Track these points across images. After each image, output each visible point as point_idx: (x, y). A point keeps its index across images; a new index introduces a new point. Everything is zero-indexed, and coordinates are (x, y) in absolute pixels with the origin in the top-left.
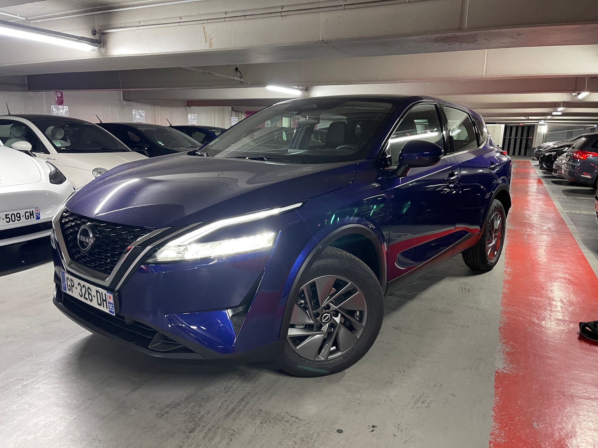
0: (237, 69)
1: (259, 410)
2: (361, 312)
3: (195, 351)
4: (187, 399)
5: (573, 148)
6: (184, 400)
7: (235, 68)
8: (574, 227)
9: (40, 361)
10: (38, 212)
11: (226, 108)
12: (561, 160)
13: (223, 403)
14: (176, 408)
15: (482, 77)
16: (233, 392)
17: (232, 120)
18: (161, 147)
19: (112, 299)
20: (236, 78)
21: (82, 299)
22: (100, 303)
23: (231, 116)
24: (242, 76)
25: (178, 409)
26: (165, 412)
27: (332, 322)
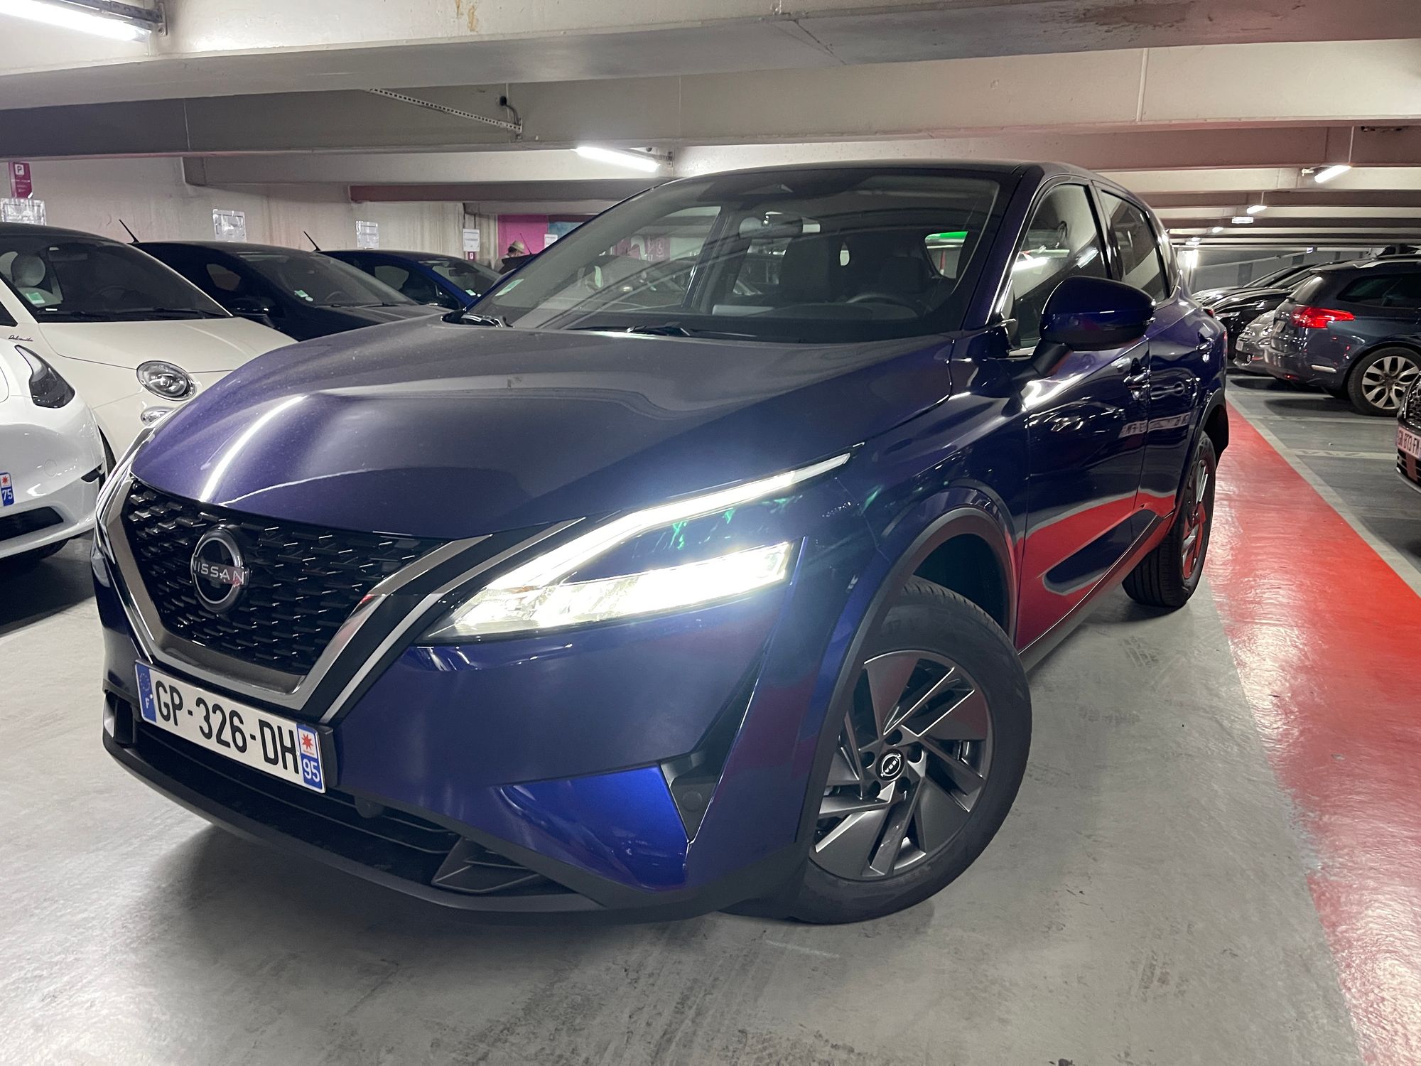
0: (503, 101)
1: (739, 1031)
2: (976, 745)
3: (574, 889)
4: (528, 1010)
5: (1292, 301)
6: (521, 1013)
7: (499, 97)
8: (1330, 489)
9: (80, 916)
10: (8, 484)
11: (449, 205)
12: (1255, 329)
13: (635, 1018)
14: (506, 1041)
15: (1133, 124)
16: (651, 981)
17: (466, 236)
18: (304, 303)
19: (314, 748)
20: (504, 124)
21: (212, 745)
22: (271, 755)
23: (464, 227)
24: (518, 120)
25: (513, 1044)
26: (479, 1056)
27: (904, 775)
